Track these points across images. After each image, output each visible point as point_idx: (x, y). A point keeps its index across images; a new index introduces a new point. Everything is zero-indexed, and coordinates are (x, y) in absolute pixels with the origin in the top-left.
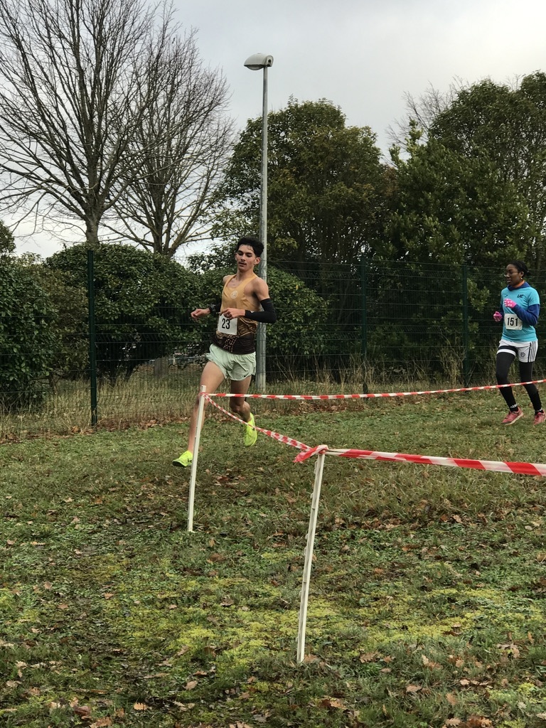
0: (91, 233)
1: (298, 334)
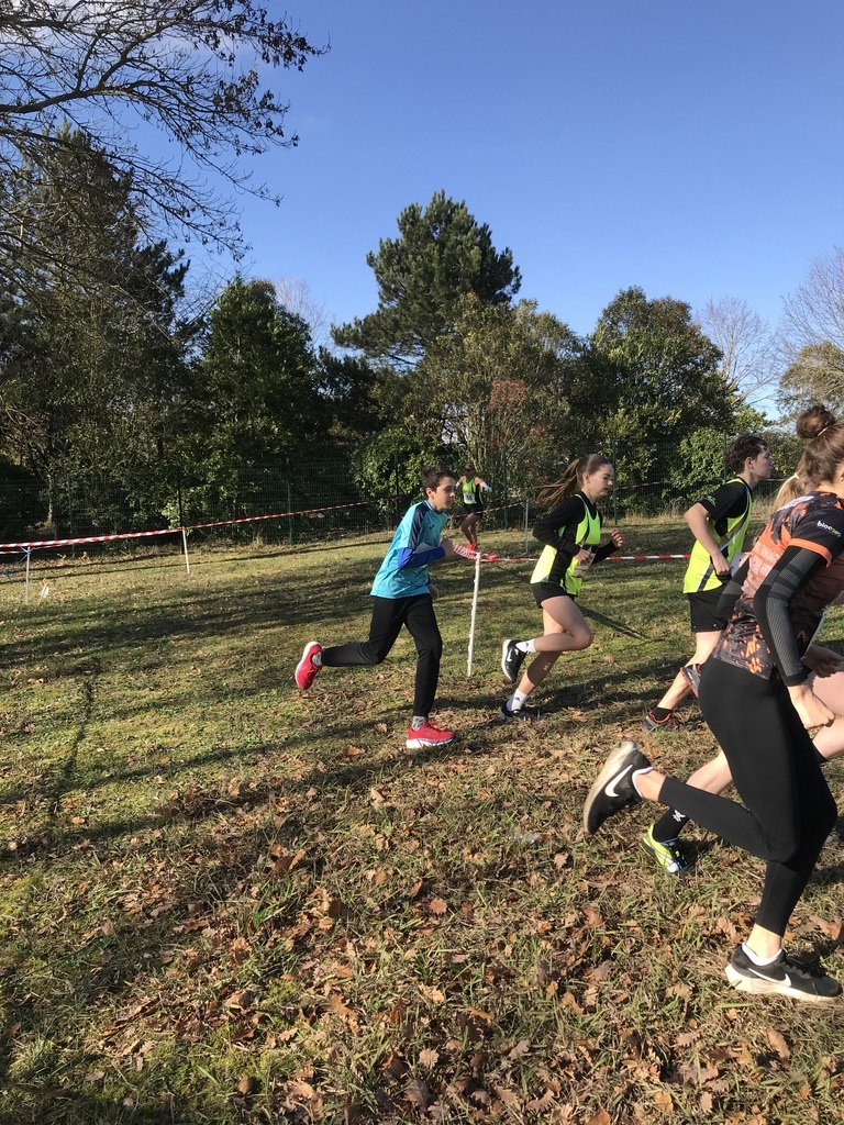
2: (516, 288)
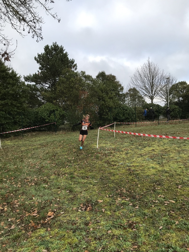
2: (76, 69)
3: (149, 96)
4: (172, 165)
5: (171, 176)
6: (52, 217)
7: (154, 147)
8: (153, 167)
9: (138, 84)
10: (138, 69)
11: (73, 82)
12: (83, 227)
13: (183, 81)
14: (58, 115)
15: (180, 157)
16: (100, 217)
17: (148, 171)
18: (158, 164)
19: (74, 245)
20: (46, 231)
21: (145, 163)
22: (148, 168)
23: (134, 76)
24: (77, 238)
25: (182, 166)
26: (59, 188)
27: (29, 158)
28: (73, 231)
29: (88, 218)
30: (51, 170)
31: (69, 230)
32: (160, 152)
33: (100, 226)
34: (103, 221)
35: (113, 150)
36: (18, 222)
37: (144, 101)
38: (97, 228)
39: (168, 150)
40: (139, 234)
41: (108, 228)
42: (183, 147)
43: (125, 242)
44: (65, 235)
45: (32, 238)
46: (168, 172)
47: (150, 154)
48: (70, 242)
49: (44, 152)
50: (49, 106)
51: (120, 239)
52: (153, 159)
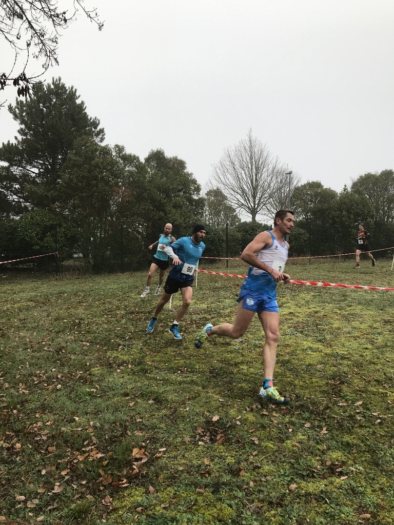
0: (254, 218)
1: (302, 245)
3: (249, 208)
4: (347, 344)
5: (359, 365)
6: (143, 461)
7: (290, 308)
8: (311, 348)
9: (228, 181)
10: (228, 152)
11: (99, 168)
12: (231, 480)
13: (315, 181)
14: (61, 237)
15: (355, 328)
16: (256, 455)
17: (305, 356)
18: (319, 341)
19: (230, 521)
20: (146, 493)
21: (290, 339)
22: (303, 350)
23: (219, 165)
24: (228, 504)
25: (370, 346)
26: (127, 395)
27: (18, 329)
28: (212, 489)
29: (230, 460)
30: (86, 355)
31: (200, 488)
32: (308, 317)
33: (265, 476)
34: (268, 465)
35: (205, 313)
36: (66, 475)
37: (236, 216)
38: (261, 481)
39: (322, 314)
40: (360, 489)
41: (287, 478)
42: (348, 309)
43: (338, 507)
44: (196, 501)
45: (120, 512)
46: (348, 358)
47: (290, 321)
48: (216, 515)
49: (48, 316)
50: (42, 216)
51: (324, 501)
52: (302, 332)
